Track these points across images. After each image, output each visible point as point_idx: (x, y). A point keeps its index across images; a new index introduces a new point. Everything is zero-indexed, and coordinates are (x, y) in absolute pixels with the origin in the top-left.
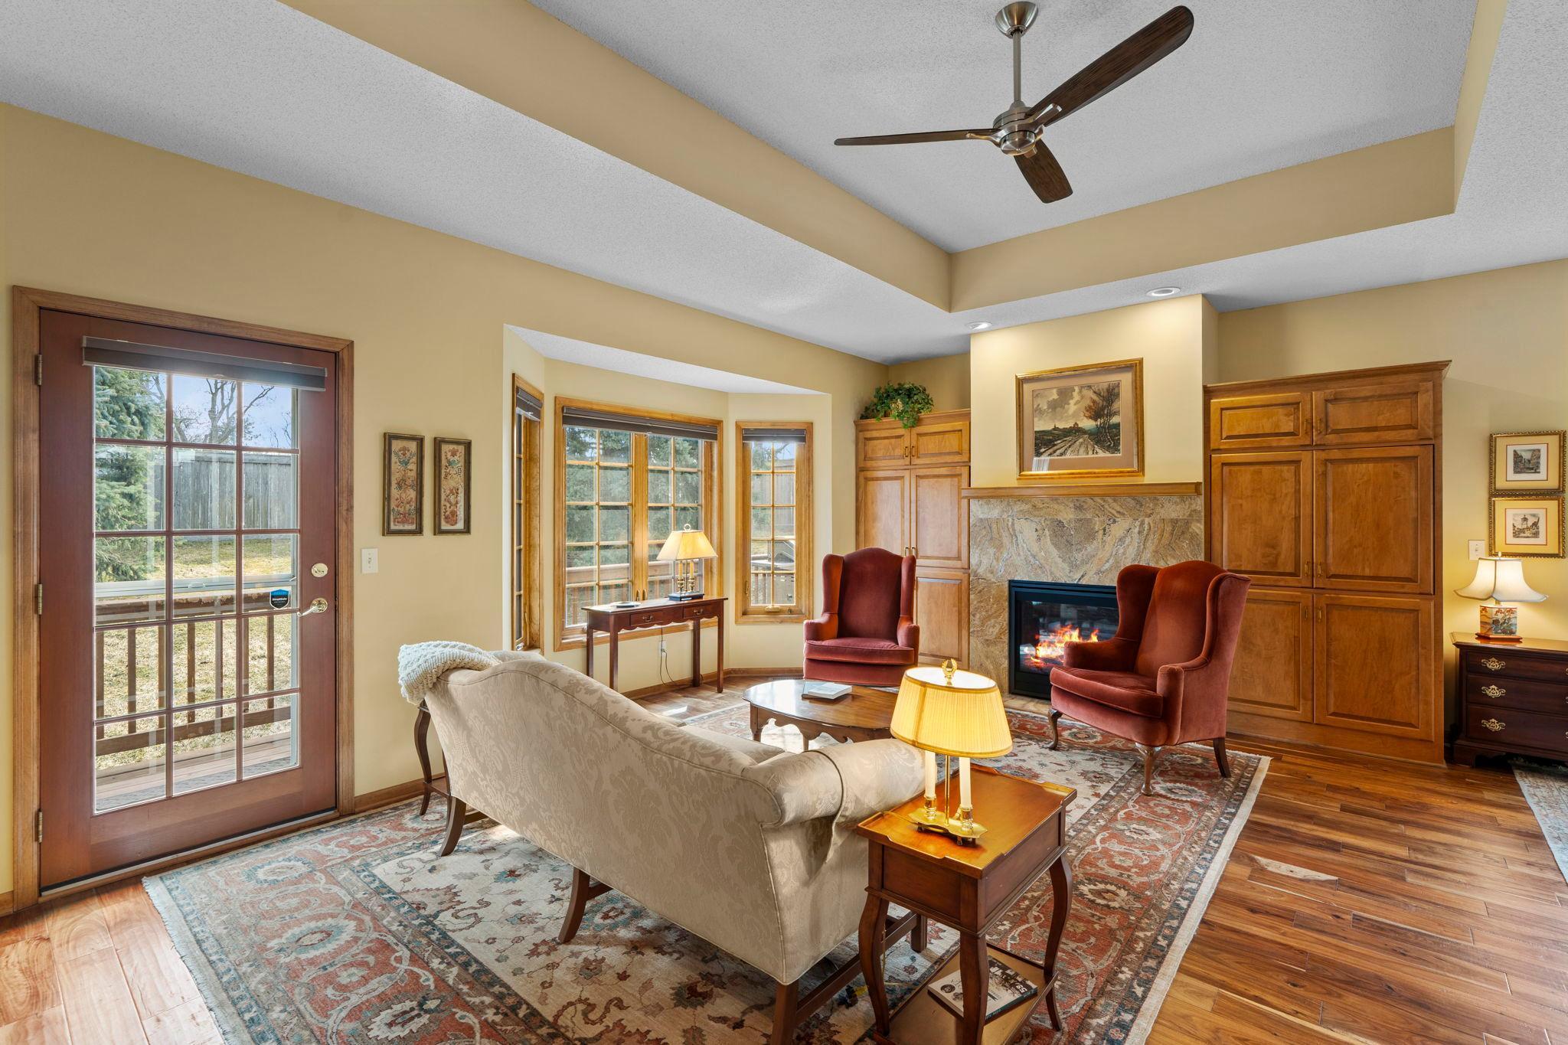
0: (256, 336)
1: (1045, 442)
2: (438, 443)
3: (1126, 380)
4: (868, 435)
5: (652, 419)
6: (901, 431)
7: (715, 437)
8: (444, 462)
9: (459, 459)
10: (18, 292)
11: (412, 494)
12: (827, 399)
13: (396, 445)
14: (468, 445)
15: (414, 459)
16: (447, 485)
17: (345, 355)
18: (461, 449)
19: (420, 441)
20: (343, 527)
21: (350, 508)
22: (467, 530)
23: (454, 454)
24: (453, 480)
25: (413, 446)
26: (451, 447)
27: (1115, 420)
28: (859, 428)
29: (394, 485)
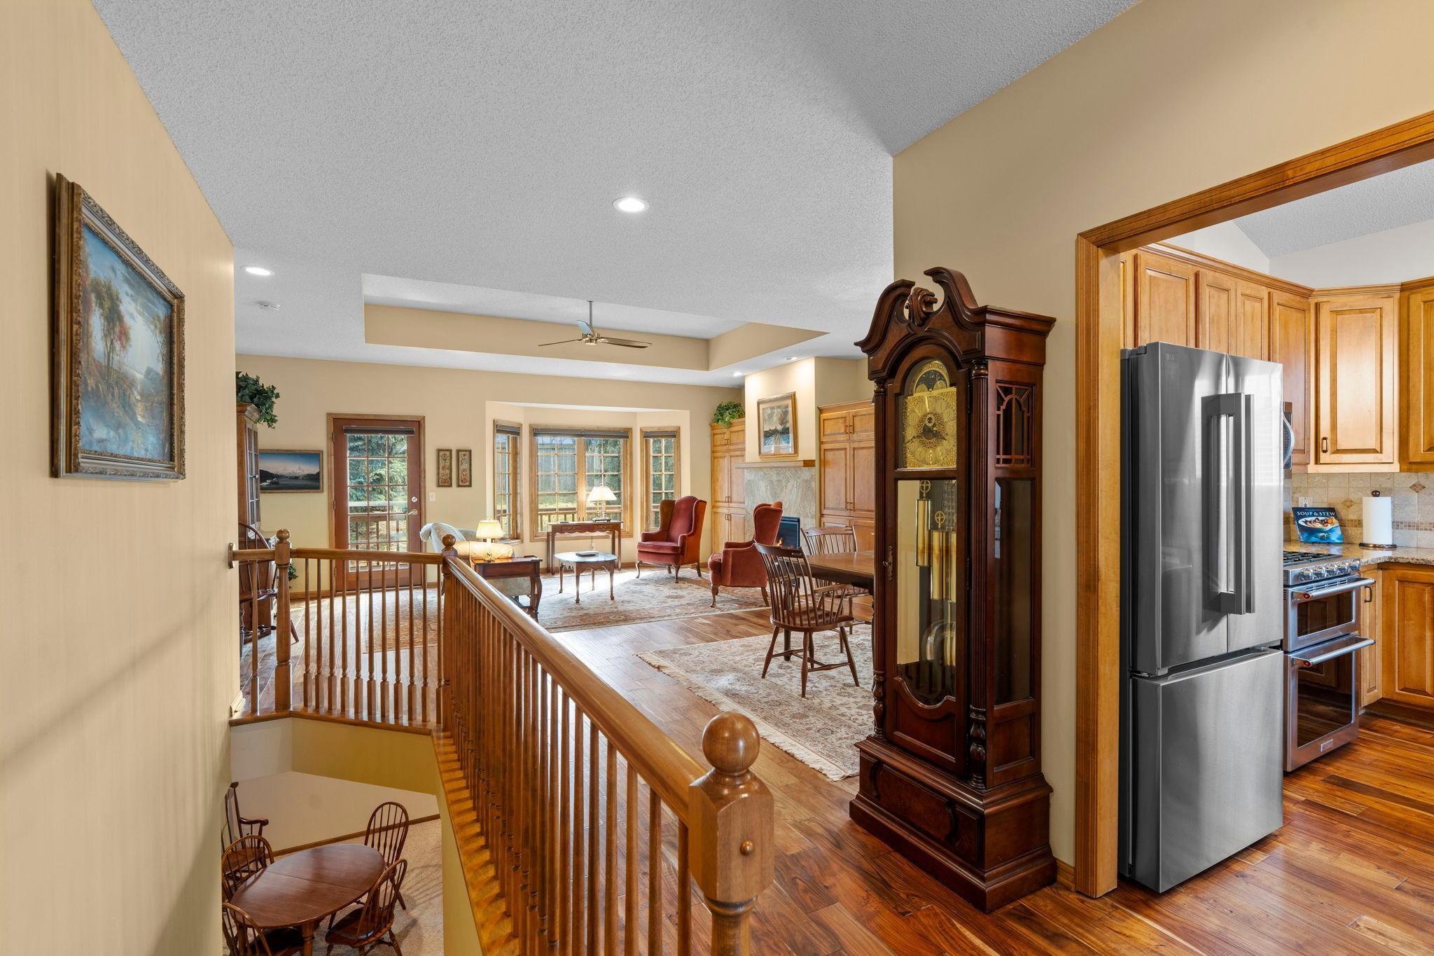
0: (393, 419)
1: (768, 435)
2: (458, 451)
3: (789, 402)
4: (717, 431)
5: (585, 430)
6: (725, 430)
7: (627, 437)
8: (460, 459)
9: (467, 457)
10: (328, 414)
11: (448, 471)
12: (687, 414)
13: (441, 453)
14: (470, 451)
15: (449, 458)
16: (461, 468)
17: (422, 422)
18: (468, 453)
19: (450, 451)
20: (422, 484)
21: (425, 477)
22: (470, 486)
23: (464, 456)
24: (465, 466)
25: (448, 453)
26: (463, 453)
27: (787, 426)
28: (713, 428)
29: (441, 468)
